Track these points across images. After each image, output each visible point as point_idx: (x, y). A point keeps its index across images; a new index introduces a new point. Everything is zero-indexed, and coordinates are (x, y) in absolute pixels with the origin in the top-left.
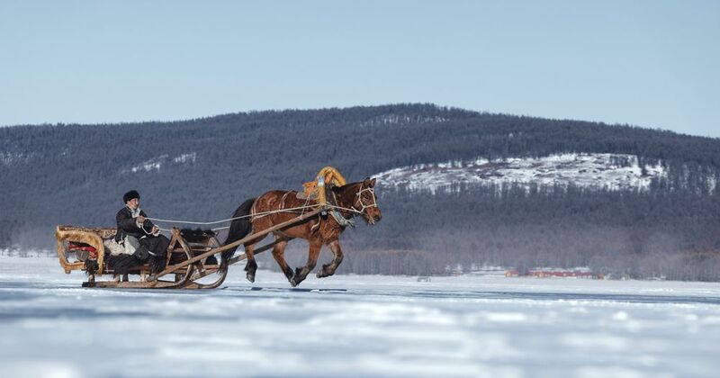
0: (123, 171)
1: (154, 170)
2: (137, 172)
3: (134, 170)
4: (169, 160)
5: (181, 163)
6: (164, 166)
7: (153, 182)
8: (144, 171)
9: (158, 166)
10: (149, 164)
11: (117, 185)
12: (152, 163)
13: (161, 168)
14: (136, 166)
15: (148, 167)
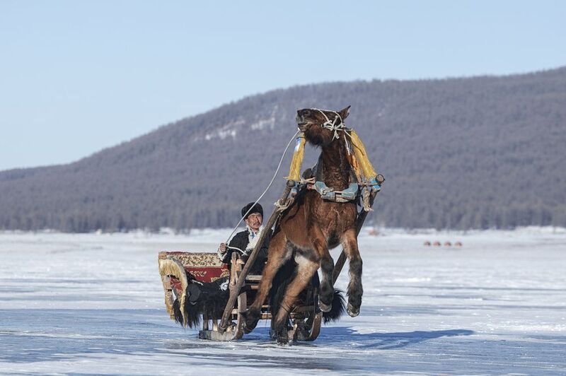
0: (196, 139)
1: (229, 137)
2: (212, 139)
3: (208, 137)
4: (245, 126)
5: (258, 131)
6: (240, 134)
7: (227, 151)
8: (218, 138)
9: (234, 133)
10: (224, 131)
11: (189, 154)
12: (227, 130)
13: (237, 135)
14: (210, 134)
15: (222, 134)
